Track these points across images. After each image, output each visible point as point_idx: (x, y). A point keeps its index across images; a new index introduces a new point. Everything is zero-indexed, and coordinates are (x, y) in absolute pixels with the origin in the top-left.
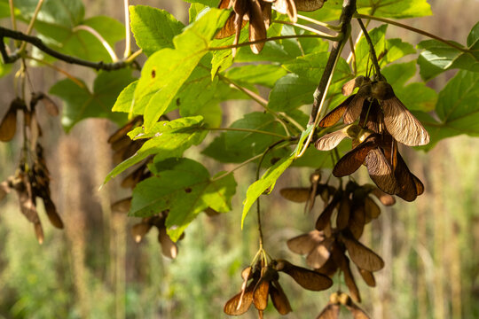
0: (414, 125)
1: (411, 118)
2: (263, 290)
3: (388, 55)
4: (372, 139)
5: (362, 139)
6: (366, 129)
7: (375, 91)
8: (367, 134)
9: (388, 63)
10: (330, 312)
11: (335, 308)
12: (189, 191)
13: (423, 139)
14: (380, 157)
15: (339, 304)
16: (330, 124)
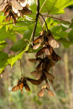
0: (55, 42)
1: (55, 41)
2: (22, 85)
3: (53, 24)
4: (46, 46)
5: (44, 46)
6: (45, 44)
7: (46, 34)
8: (45, 45)
9: (54, 26)
10: (42, 91)
11: (43, 90)
12: (3, 60)
13: (58, 46)
14: (48, 51)
15: (44, 89)
16: (36, 43)
